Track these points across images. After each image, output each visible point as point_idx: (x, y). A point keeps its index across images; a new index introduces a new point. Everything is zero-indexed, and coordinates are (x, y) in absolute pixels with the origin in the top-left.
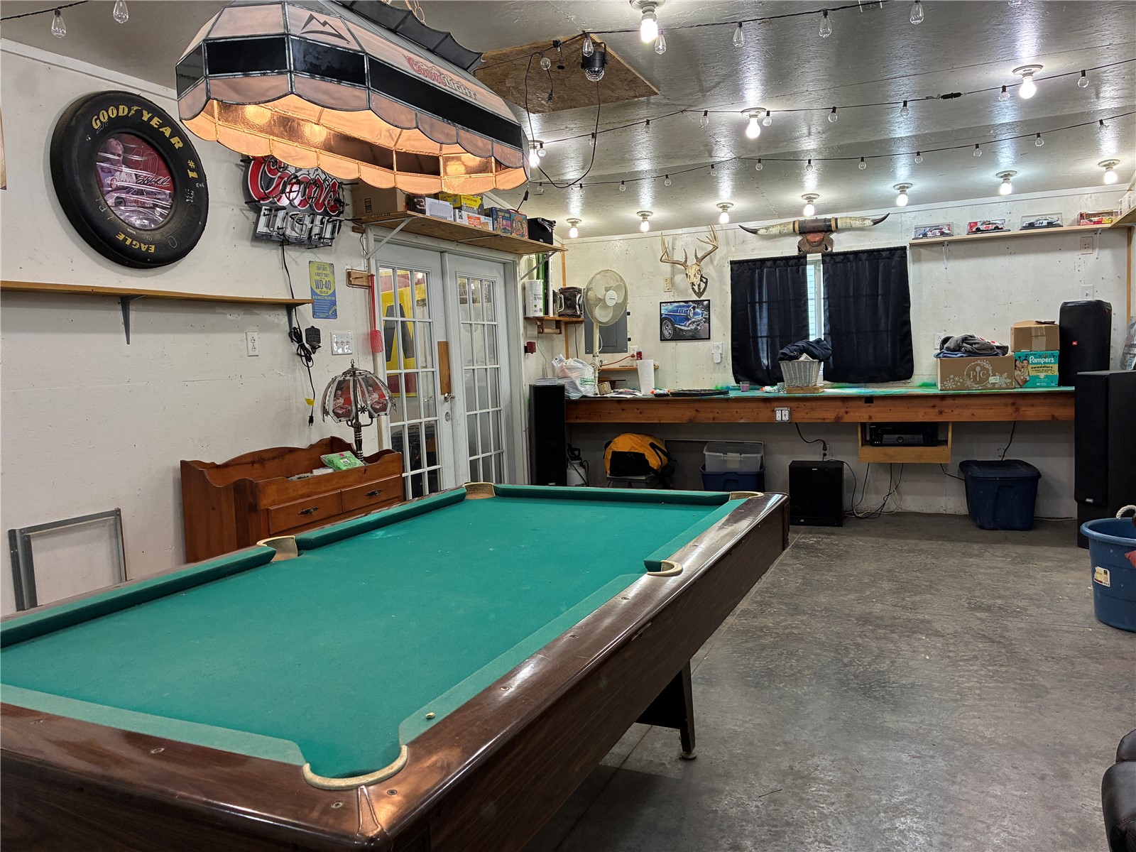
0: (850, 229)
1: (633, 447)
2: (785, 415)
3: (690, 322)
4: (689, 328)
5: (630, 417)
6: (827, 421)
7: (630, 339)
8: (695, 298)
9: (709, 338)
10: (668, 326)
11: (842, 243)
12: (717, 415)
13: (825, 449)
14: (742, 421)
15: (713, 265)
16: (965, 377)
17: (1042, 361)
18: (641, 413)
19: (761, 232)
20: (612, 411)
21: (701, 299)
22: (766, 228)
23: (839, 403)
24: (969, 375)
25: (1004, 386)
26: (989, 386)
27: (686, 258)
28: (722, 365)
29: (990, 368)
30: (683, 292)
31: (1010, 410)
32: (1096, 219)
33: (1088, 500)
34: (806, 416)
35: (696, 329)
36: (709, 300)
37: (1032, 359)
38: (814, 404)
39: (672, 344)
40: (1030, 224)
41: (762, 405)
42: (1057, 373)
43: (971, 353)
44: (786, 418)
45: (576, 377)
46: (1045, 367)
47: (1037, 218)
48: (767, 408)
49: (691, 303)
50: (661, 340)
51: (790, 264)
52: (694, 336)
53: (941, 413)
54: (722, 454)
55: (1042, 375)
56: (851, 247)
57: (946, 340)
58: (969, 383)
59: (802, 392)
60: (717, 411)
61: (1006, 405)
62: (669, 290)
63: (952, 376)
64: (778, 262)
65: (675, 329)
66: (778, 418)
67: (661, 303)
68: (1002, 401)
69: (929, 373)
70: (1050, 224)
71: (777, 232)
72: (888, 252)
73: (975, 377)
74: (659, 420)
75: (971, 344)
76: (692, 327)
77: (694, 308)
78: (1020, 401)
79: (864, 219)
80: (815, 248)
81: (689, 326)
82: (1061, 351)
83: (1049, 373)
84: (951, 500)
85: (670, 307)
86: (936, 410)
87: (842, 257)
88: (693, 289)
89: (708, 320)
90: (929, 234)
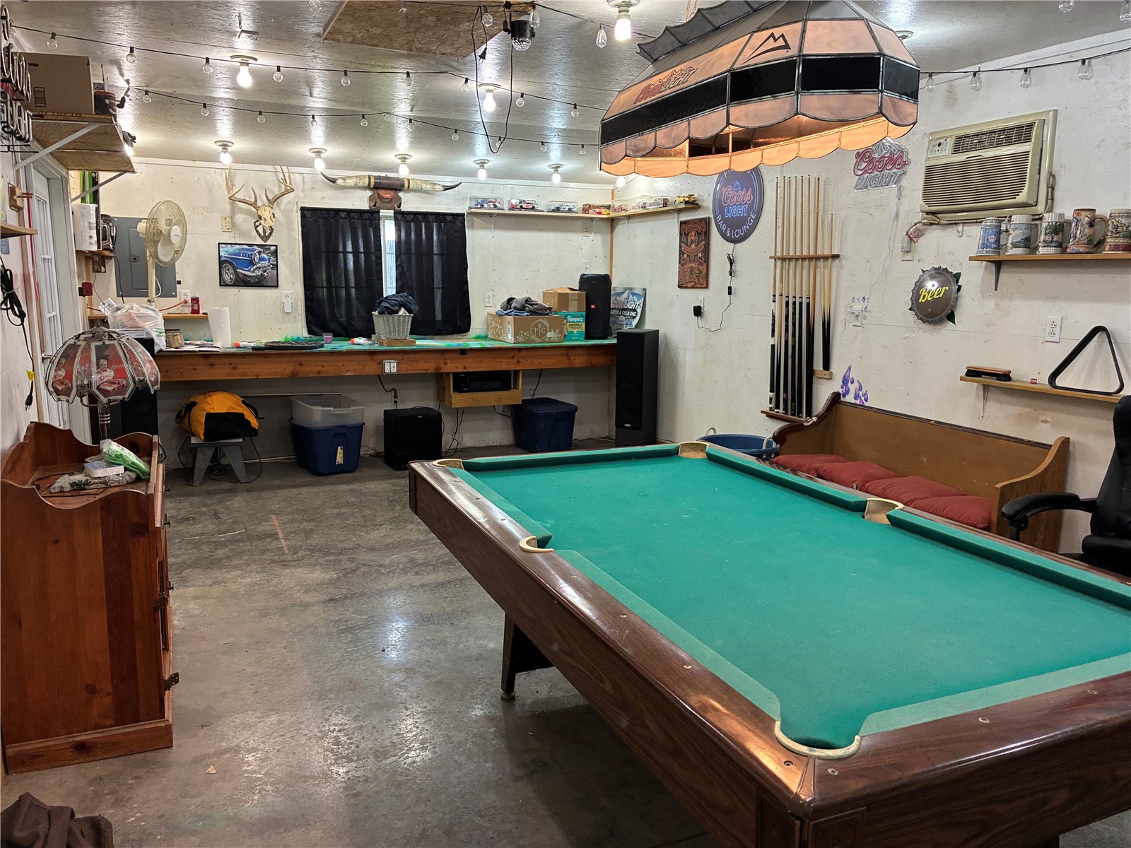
0: (420, 191)
1: (231, 407)
2: (394, 367)
3: (255, 267)
4: (254, 274)
5: (220, 373)
6: (429, 372)
7: (179, 282)
8: (260, 242)
9: (277, 286)
10: (228, 270)
11: (410, 203)
12: (322, 369)
13: (396, 396)
14: (349, 374)
15: (280, 209)
16: (531, 332)
17: (575, 320)
18: (234, 368)
19: (340, 182)
20: (197, 367)
21: (266, 244)
22: (344, 179)
23: (438, 356)
24: (533, 331)
25: (556, 340)
26: (547, 340)
27: (256, 198)
28: (292, 315)
29: (548, 325)
30: (243, 233)
31: (565, 359)
32: (597, 210)
33: (626, 425)
34: (409, 367)
35: (262, 275)
36: (276, 246)
37: (569, 318)
38: (417, 356)
39: (234, 290)
40: (557, 208)
41: (367, 357)
42: (584, 330)
43: (533, 313)
44: (394, 370)
45: (150, 328)
46: (576, 325)
47: (560, 203)
48: (373, 360)
49: (255, 247)
50: (221, 285)
51: (364, 217)
52: (260, 283)
53: (518, 362)
54: (332, 409)
55: (575, 331)
56: (417, 208)
57: (510, 300)
58: (533, 337)
59: (401, 344)
60: (323, 364)
61: (562, 355)
62: (228, 231)
63: (522, 332)
64: (352, 214)
65: (236, 273)
66: (387, 370)
67: (219, 244)
68: (559, 352)
69: (481, 327)
70: (570, 210)
71: (353, 184)
72: (451, 217)
73: (537, 332)
74: (257, 375)
75: (532, 305)
76: (258, 273)
77: (260, 253)
78: (571, 352)
79: (434, 184)
80: (386, 204)
81: (253, 272)
82: (586, 312)
83: (580, 330)
84: (499, 433)
85: (231, 249)
86: (515, 360)
87: (412, 216)
88: (257, 231)
89: (276, 266)
90: (485, 205)
